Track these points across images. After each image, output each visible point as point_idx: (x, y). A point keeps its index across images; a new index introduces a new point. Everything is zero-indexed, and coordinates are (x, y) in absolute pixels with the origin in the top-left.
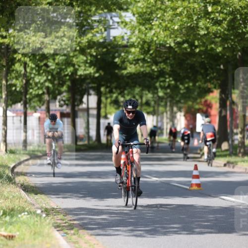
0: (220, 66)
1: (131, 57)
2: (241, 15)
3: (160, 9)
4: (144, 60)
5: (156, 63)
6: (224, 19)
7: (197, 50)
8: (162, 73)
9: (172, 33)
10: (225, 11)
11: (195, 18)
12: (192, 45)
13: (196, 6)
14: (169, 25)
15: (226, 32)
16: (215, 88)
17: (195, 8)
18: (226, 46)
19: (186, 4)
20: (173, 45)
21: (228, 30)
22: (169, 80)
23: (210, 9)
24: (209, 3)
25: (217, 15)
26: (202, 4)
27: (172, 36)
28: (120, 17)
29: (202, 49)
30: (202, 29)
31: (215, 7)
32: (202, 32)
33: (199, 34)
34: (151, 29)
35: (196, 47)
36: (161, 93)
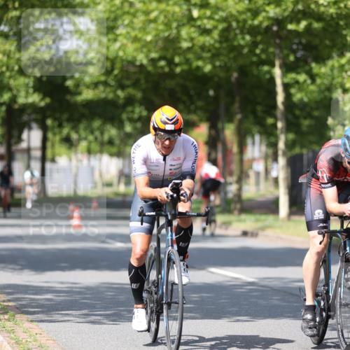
0: (208, 91)
1: (87, 79)
2: (238, 22)
3: (128, 13)
4: (105, 84)
5: (122, 87)
6: (215, 27)
7: (178, 70)
8: (130, 101)
9: (143, 46)
10: (217, 17)
11: (174, 25)
12: (171, 63)
13: (177, 9)
14: (140, 35)
15: (217, 45)
16: (201, 120)
17: (174, 13)
18: (218, 64)
19: (163, 6)
20: (145, 62)
21: (221, 42)
22: (139, 111)
23: (195, 13)
24: (195, 5)
25: (205, 21)
26: (185, 7)
27: (145, 50)
29: (185, 67)
30: (185, 40)
31: (203, 11)
32: (185, 45)
33: (180, 48)
34: (115, 40)
35: (177, 65)
36: (128, 128)
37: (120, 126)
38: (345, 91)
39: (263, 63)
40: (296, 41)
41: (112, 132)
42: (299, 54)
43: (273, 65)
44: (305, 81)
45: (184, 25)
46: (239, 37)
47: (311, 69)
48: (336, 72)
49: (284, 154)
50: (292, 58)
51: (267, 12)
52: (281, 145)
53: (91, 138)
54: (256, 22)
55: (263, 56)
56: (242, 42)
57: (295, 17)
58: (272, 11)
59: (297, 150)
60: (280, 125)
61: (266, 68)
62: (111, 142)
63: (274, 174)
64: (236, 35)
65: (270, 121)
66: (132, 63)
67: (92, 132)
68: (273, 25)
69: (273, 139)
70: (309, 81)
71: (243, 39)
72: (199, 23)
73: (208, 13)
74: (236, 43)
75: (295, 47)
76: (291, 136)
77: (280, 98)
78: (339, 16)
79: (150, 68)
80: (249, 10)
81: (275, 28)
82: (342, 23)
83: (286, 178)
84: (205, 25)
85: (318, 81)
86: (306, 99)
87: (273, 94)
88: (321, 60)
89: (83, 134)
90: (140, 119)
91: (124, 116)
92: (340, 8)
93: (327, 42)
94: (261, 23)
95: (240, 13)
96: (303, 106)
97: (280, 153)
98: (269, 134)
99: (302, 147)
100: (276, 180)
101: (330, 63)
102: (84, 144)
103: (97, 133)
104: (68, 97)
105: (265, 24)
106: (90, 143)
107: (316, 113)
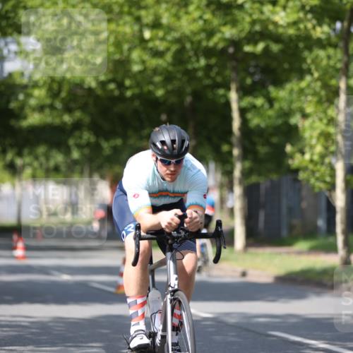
0: (159, 115)
1: (33, 102)
2: (192, 43)
4: (52, 107)
5: (68, 110)
6: (168, 49)
7: (129, 93)
8: (77, 126)
10: (169, 38)
11: (126, 47)
12: (121, 85)
13: (128, 30)
15: (170, 68)
17: (125, 34)
18: (170, 87)
19: (113, 26)
20: (93, 84)
21: (173, 64)
22: (87, 136)
23: (147, 34)
24: (147, 25)
25: (157, 43)
26: (136, 28)
28: (19, 44)
29: (137, 91)
30: (136, 63)
31: (155, 31)
32: (136, 68)
35: (127, 88)
36: (76, 155)
37: (67, 152)
38: (305, 116)
39: (218, 86)
40: (253, 63)
41: (58, 158)
42: (257, 77)
43: (229, 89)
44: (262, 106)
45: (135, 47)
46: (194, 59)
47: (268, 93)
48: (295, 96)
49: (241, 183)
50: (249, 81)
51: (223, 33)
52: (237, 173)
53: (36, 164)
54: (211, 44)
55: (219, 79)
56: (196, 65)
57: (253, 38)
58: (228, 32)
59: (254, 179)
60: (236, 152)
61: (221, 92)
62: (56, 169)
63: (229, 204)
64: (190, 57)
65: (225, 148)
66: (79, 85)
67: (36, 158)
68: (228, 46)
69: (228, 168)
70: (267, 106)
71: (198, 61)
72: (150, 45)
73: (161, 34)
74: (190, 67)
75: (252, 70)
76: (248, 164)
77: (236, 124)
78: (299, 38)
79: (99, 92)
80: (203, 30)
81: (231, 50)
82: (301, 45)
83: (243, 209)
84: (157, 47)
85: (277, 106)
86: (263, 125)
87: (229, 119)
88: (279, 83)
89: (28, 159)
90: (88, 144)
91: (71, 142)
92: (299, 29)
93: (286, 66)
94: (216, 44)
95: (194, 34)
96: (260, 132)
97: (236, 182)
98: (225, 162)
99: (260, 175)
100: (232, 211)
101: (288, 86)
102: (28, 171)
103: (42, 159)
104: (13, 122)
105: (221, 45)
106: (35, 169)
107: (275, 140)
